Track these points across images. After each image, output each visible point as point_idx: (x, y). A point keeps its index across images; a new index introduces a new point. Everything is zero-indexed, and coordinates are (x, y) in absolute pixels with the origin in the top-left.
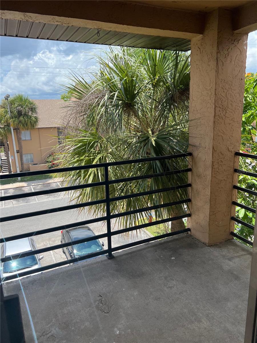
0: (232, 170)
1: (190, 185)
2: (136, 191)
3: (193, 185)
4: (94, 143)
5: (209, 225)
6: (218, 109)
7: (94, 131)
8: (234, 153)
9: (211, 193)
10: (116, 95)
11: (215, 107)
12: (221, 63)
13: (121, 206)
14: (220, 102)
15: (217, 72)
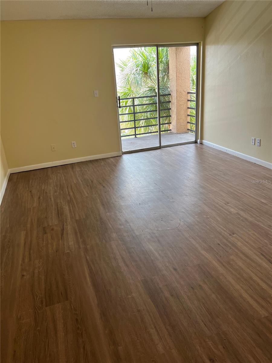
0: (187, 100)
1: (170, 109)
2: (149, 117)
3: (172, 109)
4: (129, 93)
5: (177, 124)
6: (178, 74)
7: (129, 88)
8: (187, 92)
9: (177, 110)
10: (139, 69)
11: (176, 73)
12: (178, 55)
13: (142, 123)
14: (178, 71)
15: (176, 58)
